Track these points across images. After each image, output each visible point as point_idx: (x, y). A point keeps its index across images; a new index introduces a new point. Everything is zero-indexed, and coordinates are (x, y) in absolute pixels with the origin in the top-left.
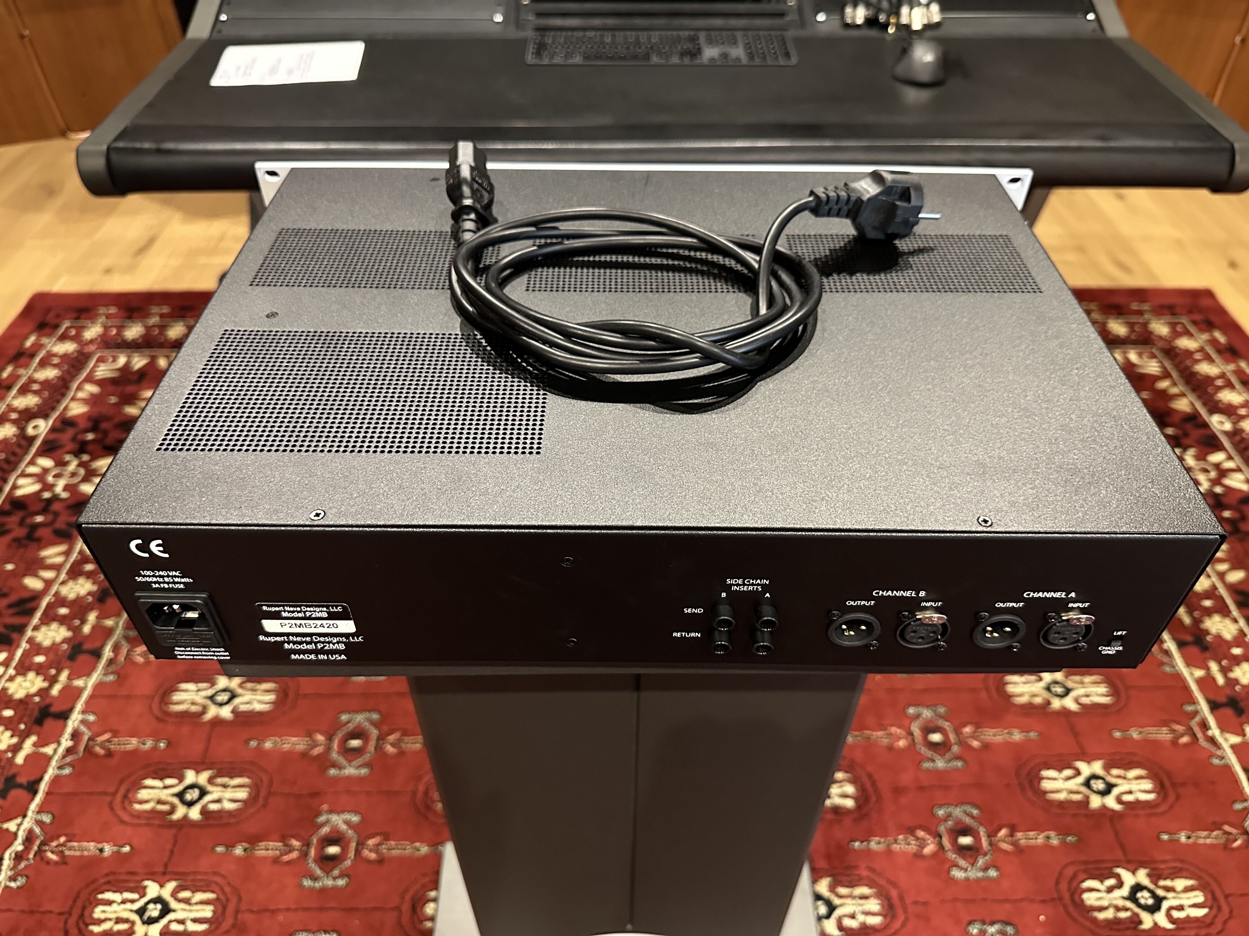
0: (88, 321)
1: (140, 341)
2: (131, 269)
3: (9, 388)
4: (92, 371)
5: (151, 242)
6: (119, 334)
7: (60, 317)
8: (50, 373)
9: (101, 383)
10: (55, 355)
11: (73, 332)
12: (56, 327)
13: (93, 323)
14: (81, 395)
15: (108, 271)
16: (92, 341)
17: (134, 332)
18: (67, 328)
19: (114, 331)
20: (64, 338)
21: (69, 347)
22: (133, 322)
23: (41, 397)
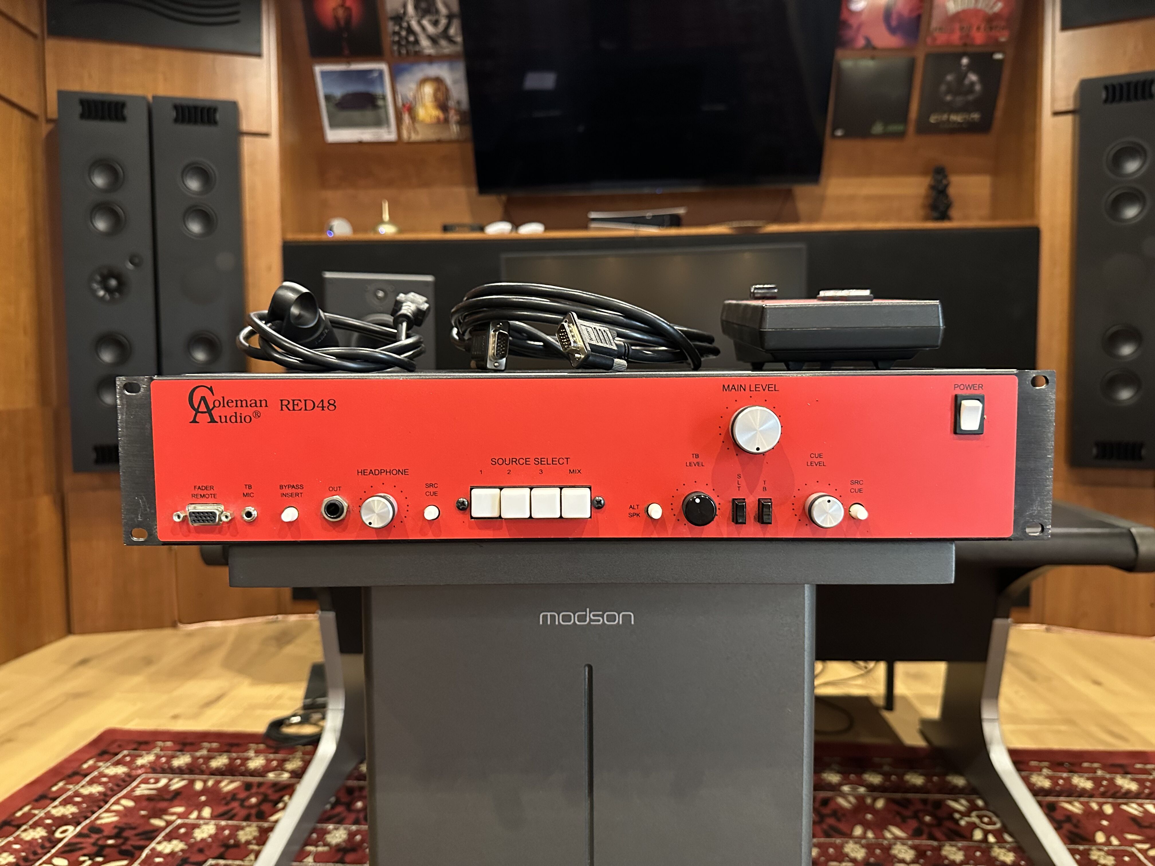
0: (144, 752)
1: (184, 768)
2: (195, 716)
3: (54, 799)
4: (133, 790)
5: (218, 698)
6: (168, 762)
7: (121, 748)
8: (96, 789)
9: (137, 799)
10: (105, 776)
11: (128, 759)
12: (116, 754)
13: (147, 754)
14: (115, 807)
15: (175, 717)
16: (142, 766)
17: (182, 761)
18: (125, 756)
19: (164, 760)
20: (117, 763)
21: (121, 770)
22: (183, 754)
23: (78, 808)
